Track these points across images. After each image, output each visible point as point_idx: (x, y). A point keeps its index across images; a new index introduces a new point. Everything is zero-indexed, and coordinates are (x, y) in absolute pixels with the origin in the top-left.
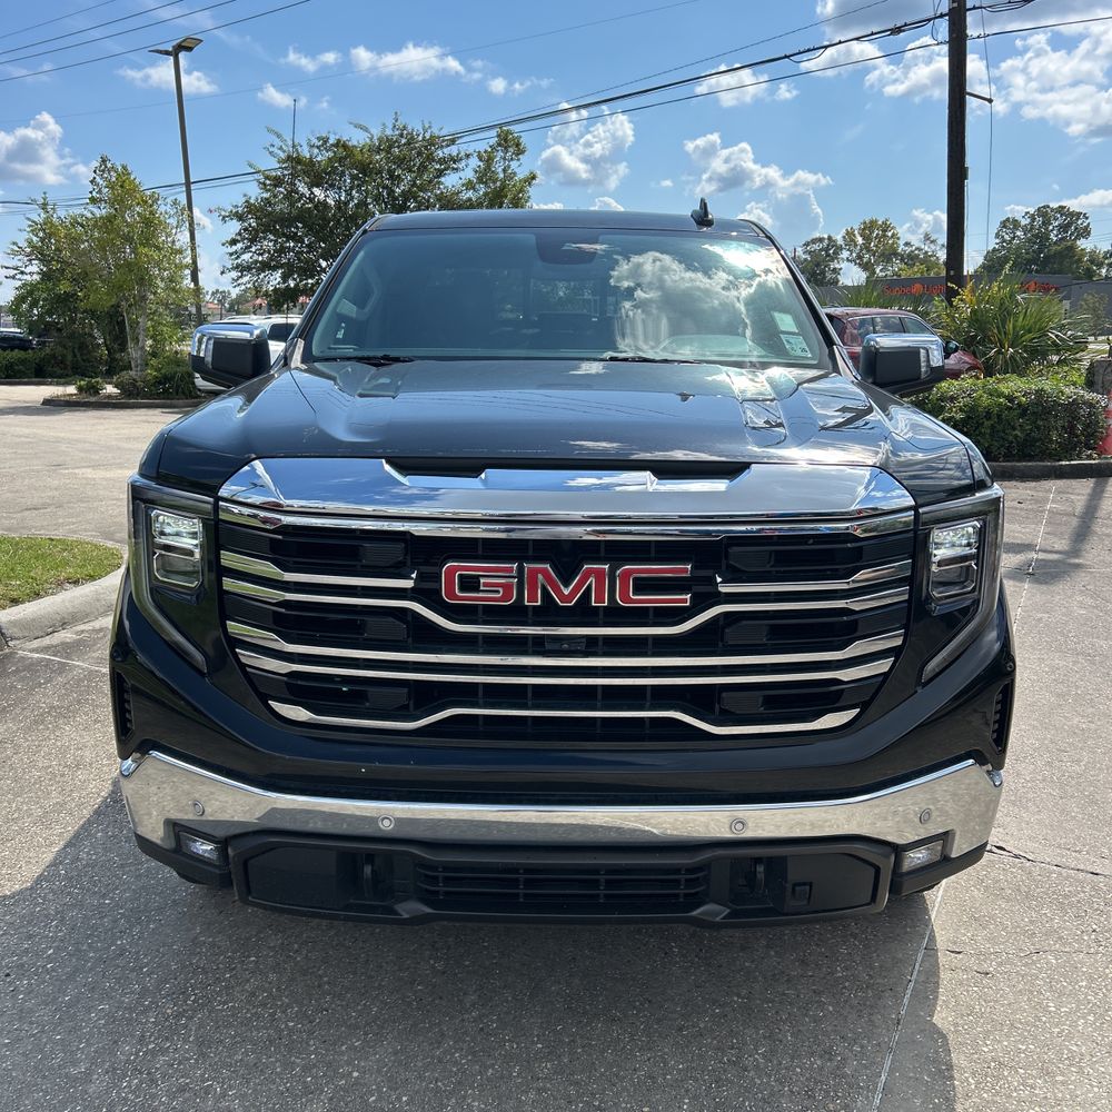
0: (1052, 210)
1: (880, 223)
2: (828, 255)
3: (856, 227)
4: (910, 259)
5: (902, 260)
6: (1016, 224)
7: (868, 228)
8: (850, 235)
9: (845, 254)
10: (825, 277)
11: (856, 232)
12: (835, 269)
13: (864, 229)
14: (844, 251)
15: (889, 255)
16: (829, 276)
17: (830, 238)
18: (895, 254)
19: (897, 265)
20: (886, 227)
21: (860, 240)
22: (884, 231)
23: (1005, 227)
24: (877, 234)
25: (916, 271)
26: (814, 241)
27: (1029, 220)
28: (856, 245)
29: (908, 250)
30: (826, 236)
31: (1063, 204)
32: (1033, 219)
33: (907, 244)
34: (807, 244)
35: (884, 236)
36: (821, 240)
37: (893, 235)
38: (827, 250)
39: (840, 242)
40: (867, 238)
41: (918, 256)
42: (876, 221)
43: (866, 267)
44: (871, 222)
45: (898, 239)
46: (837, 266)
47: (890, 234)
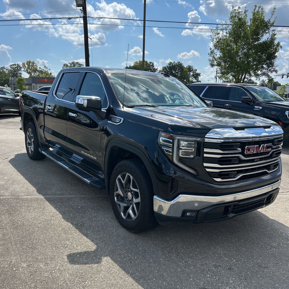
0: (75, 63)
1: (32, 62)
2: (18, 69)
3: (25, 62)
4: (41, 72)
5: (39, 72)
6: (67, 66)
7: (29, 63)
8: (24, 64)
9: (23, 69)
10: (17, 75)
11: (25, 64)
12: (20, 73)
13: (27, 63)
14: (22, 68)
15: (35, 70)
16: (18, 75)
17: (18, 64)
18: (37, 70)
19: (38, 73)
20: (33, 63)
21: (27, 66)
22: (33, 64)
23: (64, 66)
24: (31, 65)
25: (43, 75)
26: (13, 65)
27: (70, 65)
28: (26, 67)
29: (40, 69)
30: (17, 64)
31: (74, 61)
32: (71, 65)
33: (40, 68)
34: (11, 66)
35: (33, 65)
36: (15, 65)
37: (36, 66)
38: (17, 68)
39: (21, 66)
40: (29, 66)
41: (43, 71)
42: (31, 61)
43: (29, 73)
44: (29, 61)
45: (37, 66)
46: (21, 72)
47: (35, 65)
